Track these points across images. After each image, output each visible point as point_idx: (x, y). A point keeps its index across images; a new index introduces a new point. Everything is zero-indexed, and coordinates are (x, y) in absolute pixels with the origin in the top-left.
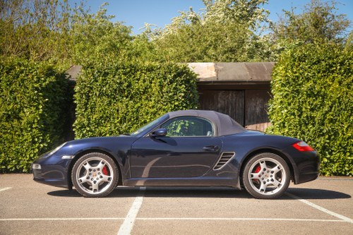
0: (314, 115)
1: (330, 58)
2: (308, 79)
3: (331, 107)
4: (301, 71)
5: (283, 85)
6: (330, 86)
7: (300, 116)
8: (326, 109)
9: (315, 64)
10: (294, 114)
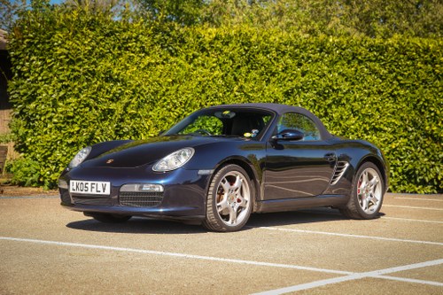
0: (112, 106)
1: (124, 31)
2: (102, 56)
3: (131, 98)
4: (94, 43)
5: (71, 62)
6: (127, 68)
7: (96, 108)
8: (126, 100)
9: (107, 35)
10: (88, 105)
